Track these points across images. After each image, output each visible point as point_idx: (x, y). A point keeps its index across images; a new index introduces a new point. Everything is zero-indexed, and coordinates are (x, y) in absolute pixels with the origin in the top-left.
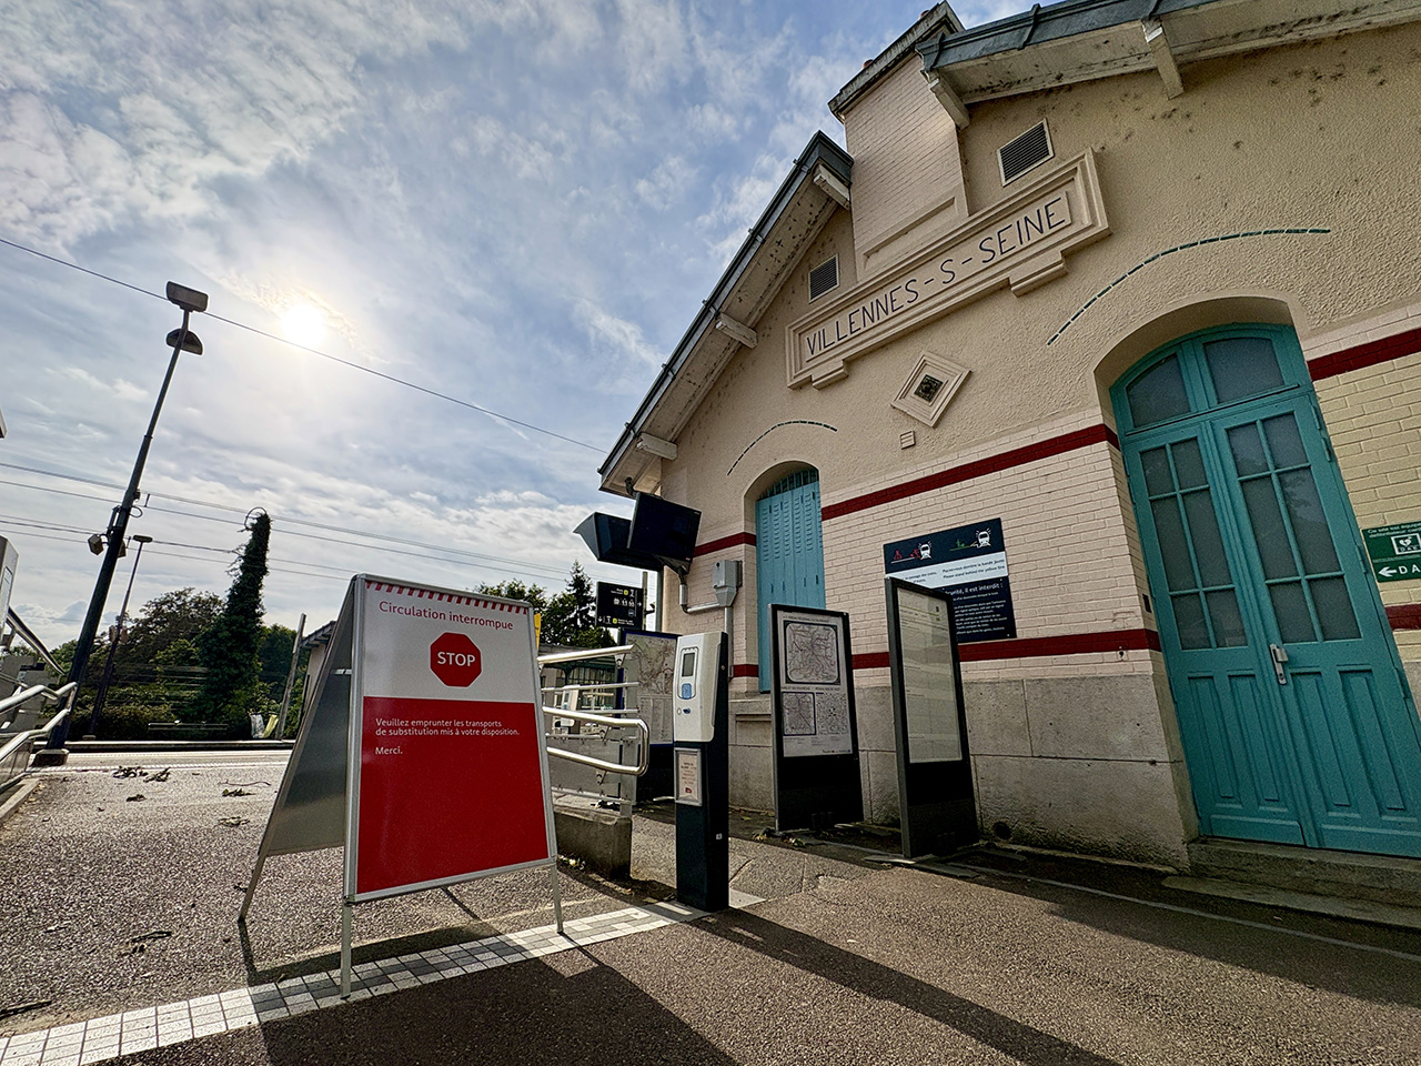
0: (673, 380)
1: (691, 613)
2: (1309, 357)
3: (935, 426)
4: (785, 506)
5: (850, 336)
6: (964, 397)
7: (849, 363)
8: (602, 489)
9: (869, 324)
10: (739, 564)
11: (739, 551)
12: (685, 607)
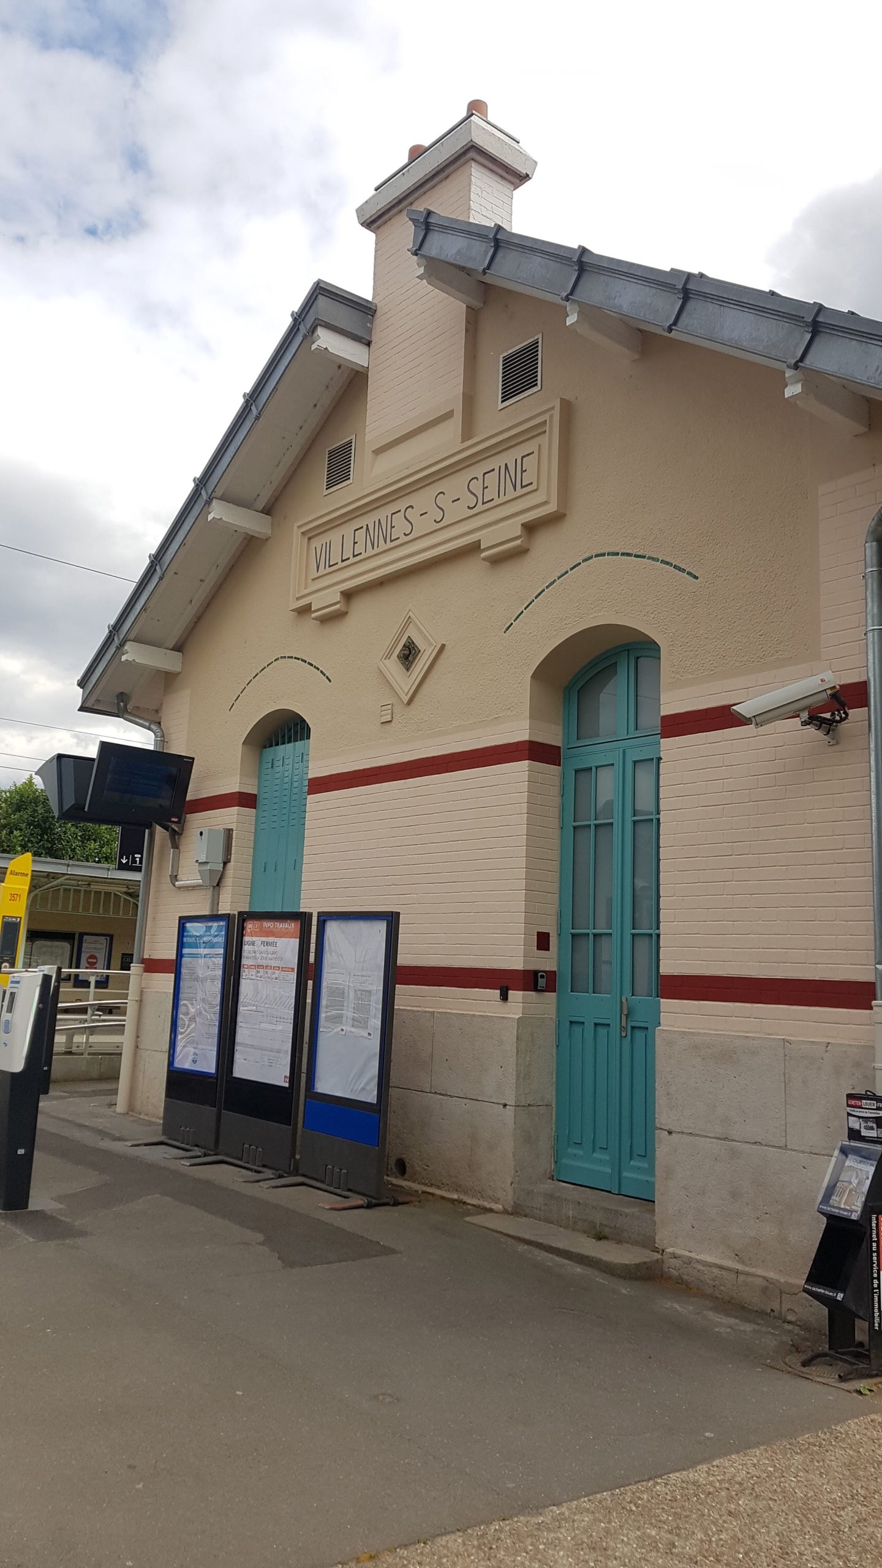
0: (161, 579)
1: (179, 888)
2: (663, 713)
3: (409, 703)
4: (286, 762)
5: (352, 560)
6: (434, 674)
7: (348, 596)
8: (82, 709)
9: (370, 552)
10: (229, 833)
11: (230, 816)
12: (174, 878)
